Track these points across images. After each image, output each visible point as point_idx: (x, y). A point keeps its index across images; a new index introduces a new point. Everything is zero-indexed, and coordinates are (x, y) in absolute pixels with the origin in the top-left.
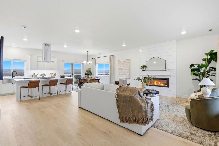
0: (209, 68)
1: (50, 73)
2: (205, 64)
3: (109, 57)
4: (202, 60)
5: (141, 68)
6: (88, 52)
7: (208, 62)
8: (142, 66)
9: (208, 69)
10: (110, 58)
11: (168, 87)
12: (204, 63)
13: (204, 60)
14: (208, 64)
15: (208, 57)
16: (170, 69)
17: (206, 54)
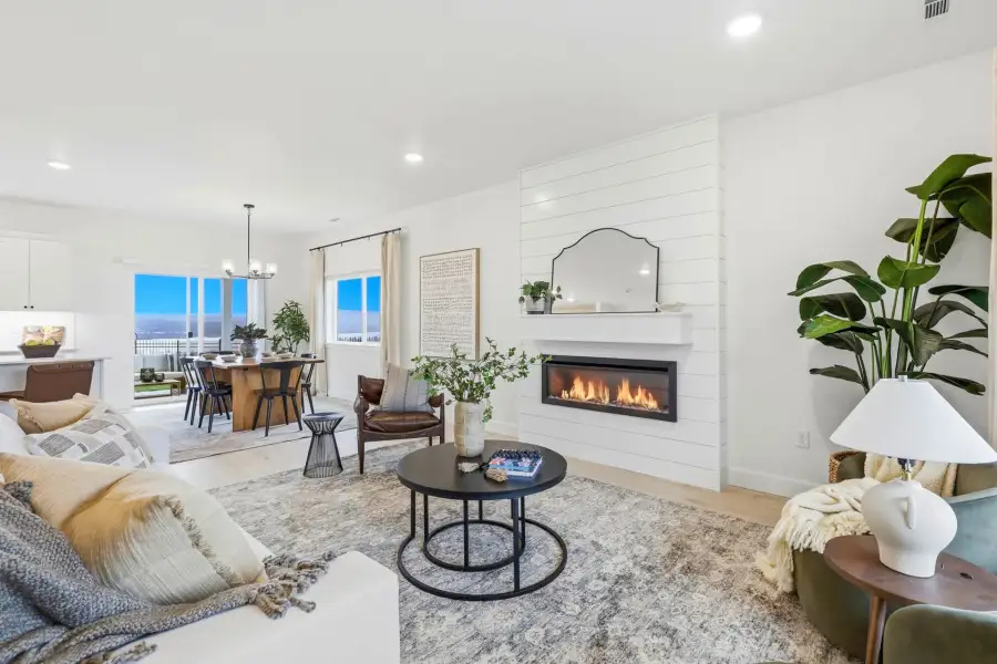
0: (933, 291)
1: (26, 328)
2: (904, 259)
3: (380, 238)
4: (887, 234)
5: (522, 299)
6: (250, 206)
7: (931, 246)
8: (525, 287)
9: (924, 298)
10: (384, 244)
11: (671, 416)
12: (899, 251)
13: (902, 233)
14: (928, 263)
15: (929, 215)
16: (683, 305)
17: (912, 190)
